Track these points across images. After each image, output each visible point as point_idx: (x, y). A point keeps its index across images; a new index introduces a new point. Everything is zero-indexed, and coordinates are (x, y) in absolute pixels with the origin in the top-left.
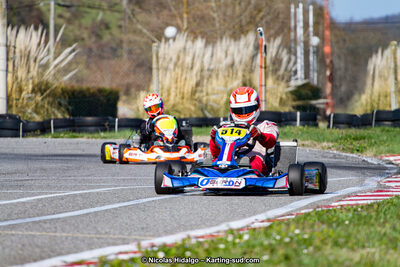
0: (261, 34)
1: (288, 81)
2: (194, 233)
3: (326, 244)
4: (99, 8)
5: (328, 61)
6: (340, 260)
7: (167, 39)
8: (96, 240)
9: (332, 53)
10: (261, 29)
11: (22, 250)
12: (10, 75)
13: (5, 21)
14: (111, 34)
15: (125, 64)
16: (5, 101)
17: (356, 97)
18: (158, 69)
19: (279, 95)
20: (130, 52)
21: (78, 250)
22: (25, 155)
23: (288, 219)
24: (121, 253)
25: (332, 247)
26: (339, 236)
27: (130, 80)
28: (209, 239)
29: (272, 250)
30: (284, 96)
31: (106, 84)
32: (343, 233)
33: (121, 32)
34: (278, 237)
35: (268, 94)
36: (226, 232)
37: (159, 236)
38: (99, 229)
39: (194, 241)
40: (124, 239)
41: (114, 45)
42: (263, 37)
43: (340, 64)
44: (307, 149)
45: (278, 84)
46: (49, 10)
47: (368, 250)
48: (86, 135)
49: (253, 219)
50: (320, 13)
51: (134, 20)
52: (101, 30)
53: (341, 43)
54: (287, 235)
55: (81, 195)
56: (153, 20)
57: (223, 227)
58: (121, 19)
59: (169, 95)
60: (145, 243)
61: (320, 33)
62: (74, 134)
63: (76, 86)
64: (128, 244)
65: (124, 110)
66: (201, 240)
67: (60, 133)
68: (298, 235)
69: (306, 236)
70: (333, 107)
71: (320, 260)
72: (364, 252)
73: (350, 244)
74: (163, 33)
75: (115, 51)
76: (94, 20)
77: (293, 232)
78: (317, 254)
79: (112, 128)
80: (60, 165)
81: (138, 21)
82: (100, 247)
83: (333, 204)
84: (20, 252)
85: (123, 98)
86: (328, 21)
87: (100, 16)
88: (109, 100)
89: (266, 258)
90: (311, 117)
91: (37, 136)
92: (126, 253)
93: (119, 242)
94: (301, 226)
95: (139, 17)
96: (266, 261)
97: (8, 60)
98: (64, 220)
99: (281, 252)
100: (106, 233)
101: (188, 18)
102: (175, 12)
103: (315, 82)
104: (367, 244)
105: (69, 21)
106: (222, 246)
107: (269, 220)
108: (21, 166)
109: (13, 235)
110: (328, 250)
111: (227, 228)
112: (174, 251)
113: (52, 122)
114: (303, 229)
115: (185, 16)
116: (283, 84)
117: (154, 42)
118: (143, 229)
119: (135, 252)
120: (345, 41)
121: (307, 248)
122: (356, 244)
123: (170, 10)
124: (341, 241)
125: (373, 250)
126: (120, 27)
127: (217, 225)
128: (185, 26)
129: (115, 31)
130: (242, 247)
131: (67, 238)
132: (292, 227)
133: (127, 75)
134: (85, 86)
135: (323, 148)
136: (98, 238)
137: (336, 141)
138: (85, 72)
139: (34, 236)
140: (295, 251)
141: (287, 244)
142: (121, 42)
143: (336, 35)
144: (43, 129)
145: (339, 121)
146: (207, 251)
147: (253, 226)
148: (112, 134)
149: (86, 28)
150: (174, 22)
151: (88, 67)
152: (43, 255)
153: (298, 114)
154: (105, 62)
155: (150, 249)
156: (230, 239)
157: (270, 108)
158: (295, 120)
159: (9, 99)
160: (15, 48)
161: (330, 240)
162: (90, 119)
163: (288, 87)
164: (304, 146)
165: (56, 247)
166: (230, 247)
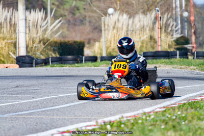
0: (158, 11)
1: (172, 35)
2: (125, 115)
3: (194, 119)
5: (193, 24)
6: (202, 127)
7: (109, 15)
9: (195, 20)
10: (158, 8)
11: (36, 125)
12: (27, 35)
13: (25, 7)
14: (80, 13)
15: (87, 28)
16: (25, 49)
18: (105, 30)
19: (168, 42)
20: (90, 22)
21: (66, 125)
22: (36, 76)
23: (174, 107)
24: (88, 126)
25: (197, 121)
27: (91, 36)
28: (134, 118)
29: (166, 123)
30: (170, 43)
31: (78, 39)
32: (203, 113)
33: (85, 11)
34: (169, 116)
35: (162, 42)
36: (142, 114)
37: (107, 117)
38: (76, 114)
39: (125, 119)
40: (89, 119)
41: (81, 18)
43: (199, 26)
44: (183, 70)
45: (167, 37)
46: (47, 1)
48: (68, 65)
49: (156, 107)
51: (92, 5)
52: (75, 11)
53: (199, 15)
54: (174, 115)
55: (66, 96)
56: (102, 5)
57: (141, 111)
58: (85, 5)
59: (111, 43)
60: (100, 121)
61: (189, 10)
62: (62, 65)
63: (62, 40)
64: (91, 121)
65: (87, 52)
66: (129, 118)
67: (54, 64)
68: (179, 115)
69: (184, 115)
70: (196, 48)
71: (191, 127)
74: (107, 12)
75: (82, 22)
76: (71, 6)
77: (177, 113)
78: (190, 124)
79: (81, 61)
80: (55, 81)
81: (94, 6)
82: (77, 123)
83: (197, 98)
84: (35, 127)
85: (87, 45)
86: (193, 4)
87: (74, 3)
88: (79, 47)
89: (163, 127)
90: (184, 54)
91: (42, 66)
92: (90, 126)
93: (87, 120)
94: (181, 110)
95: (94, 4)
96: (163, 129)
97: (26, 27)
98: (58, 110)
99: (170, 123)
100: (80, 116)
101: (120, 4)
103: (186, 36)
105: (58, 7)
106: (140, 121)
107: (164, 107)
108: (34, 82)
109: (31, 118)
110: (195, 122)
111: (142, 112)
113: (50, 59)
114: (182, 112)
115: (118, 2)
116: (170, 37)
117: (102, 16)
118: (99, 113)
119: (95, 126)
120: (201, 14)
121: (184, 121)
124: (202, 117)
126: (85, 9)
127: (137, 110)
128: (118, 8)
129: (82, 11)
130: (150, 122)
131: (59, 119)
132: (177, 110)
134: (67, 40)
135: (191, 69)
136: (76, 119)
137: (198, 65)
138: (67, 32)
139: (42, 118)
140: (178, 123)
141: (174, 120)
142: (85, 16)
143: (196, 11)
144: (46, 62)
145: (199, 55)
146: (132, 124)
147: (156, 111)
148: (81, 64)
149: (67, 10)
150: (113, 6)
151: (68, 30)
152: (47, 128)
153: (178, 52)
154: (77, 27)
155: (103, 124)
156: (144, 117)
157: (163, 50)
158: (177, 55)
159: (27, 47)
160: (29, 20)
161: (196, 117)
162: (70, 57)
163: (172, 38)
164: (181, 68)
165: (54, 124)
166: (144, 122)
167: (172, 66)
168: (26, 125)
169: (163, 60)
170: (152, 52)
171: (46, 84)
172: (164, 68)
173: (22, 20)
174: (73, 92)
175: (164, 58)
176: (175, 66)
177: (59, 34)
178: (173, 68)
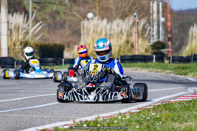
0: (135, 16)
1: (149, 40)
2: (101, 115)
3: (168, 120)
4: (54, 4)
5: (169, 30)
6: (175, 128)
8: (52, 119)
9: (171, 26)
10: (135, 14)
12: (9, 37)
13: (7, 10)
14: (60, 17)
15: (67, 31)
16: (7, 51)
17: (184, 48)
18: (84, 34)
19: (145, 47)
20: (70, 26)
21: (44, 124)
23: (149, 108)
24: (65, 125)
25: (171, 122)
26: (174, 116)
27: (70, 39)
28: (110, 118)
29: (141, 124)
30: (147, 48)
31: (58, 42)
32: (176, 115)
33: (65, 16)
34: (144, 117)
35: (139, 46)
36: (118, 115)
37: (85, 117)
38: (55, 113)
39: (101, 119)
40: (67, 118)
41: (62, 22)
42: (137, 18)
43: (175, 31)
44: (159, 74)
45: (145, 41)
46: (29, 5)
47: (189, 123)
49: (131, 108)
50: (165, 6)
51: (72, 10)
52: (55, 15)
53: (176, 21)
54: (149, 116)
55: (45, 97)
56: (82, 10)
57: (117, 112)
58: (65, 9)
59: (90, 47)
60: (77, 120)
61: (166, 16)
63: (43, 43)
64: (69, 120)
65: (67, 55)
66: (105, 118)
68: (154, 116)
69: (158, 116)
70: (172, 53)
71: (165, 128)
72: (187, 124)
73: (180, 120)
74: (86, 16)
75: (62, 25)
76: (52, 10)
77: (151, 114)
78: (164, 125)
79: (61, 63)
81: (74, 10)
82: (55, 122)
83: (172, 101)
84: (15, 125)
85: (66, 49)
86: (168, 11)
87: (55, 8)
88: (59, 50)
89: (138, 127)
90: (161, 58)
92: (68, 125)
93: (65, 120)
94: (155, 112)
95: (74, 8)
96: (138, 129)
97: (8, 29)
98: (37, 109)
99: (145, 124)
101: (99, 9)
102: (92, 6)
104: (188, 120)
105: (39, 10)
106: (116, 121)
107: (139, 109)
108: (15, 82)
109: (11, 116)
112: (91, 124)
115: (97, 8)
116: (147, 41)
117: (81, 20)
118: (76, 113)
119: (72, 125)
121: (158, 122)
122: (183, 120)
123: (90, 5)
124: (176, 118)
125: (192, 123)
126: (65, 13)
127: (114, 111)
128: (97, 12)
129: (62, 15)
130: (126, 122)
131: (38, 118)
132: (151, 112)
133: (68, 37)
134: (47, 43)
135: (167, 73)
136: (54, 118)
137: (173, 69)
138: (47, 36)
139: (22, 117)
140: (152, 124)
141: (148, 120)
142: (65, 20)
143: (173, 17)
145: (175, 60)
146: (108, 123)
147: (131, 112)
148: (61, 66)
149: (48, 14)
150: (92, 11)
151: (49, 33)
152: (26, 126)
153: (154, 56)
154: (57, 31)
155: (80, 123)
156: (120, 118)
157: (140, 54)
158: (153, 59)
159: (9, 49)
160: (12, 23)
161: (170, 118)
162: (50, 59)
163: (149, 43)
164: (157, 72)
165: (33, 122)
166: (120, 122)
167: (148, 70)
168: (6, 123)
169: (140, 64)
170: (129, 56)
171: (26, 84)
172: (141, 72)
173: (4, 22)
174: (51, 93)
175: (141, 62)
176: (151, 69)
177: (40, 36)
178: (150, 71)
